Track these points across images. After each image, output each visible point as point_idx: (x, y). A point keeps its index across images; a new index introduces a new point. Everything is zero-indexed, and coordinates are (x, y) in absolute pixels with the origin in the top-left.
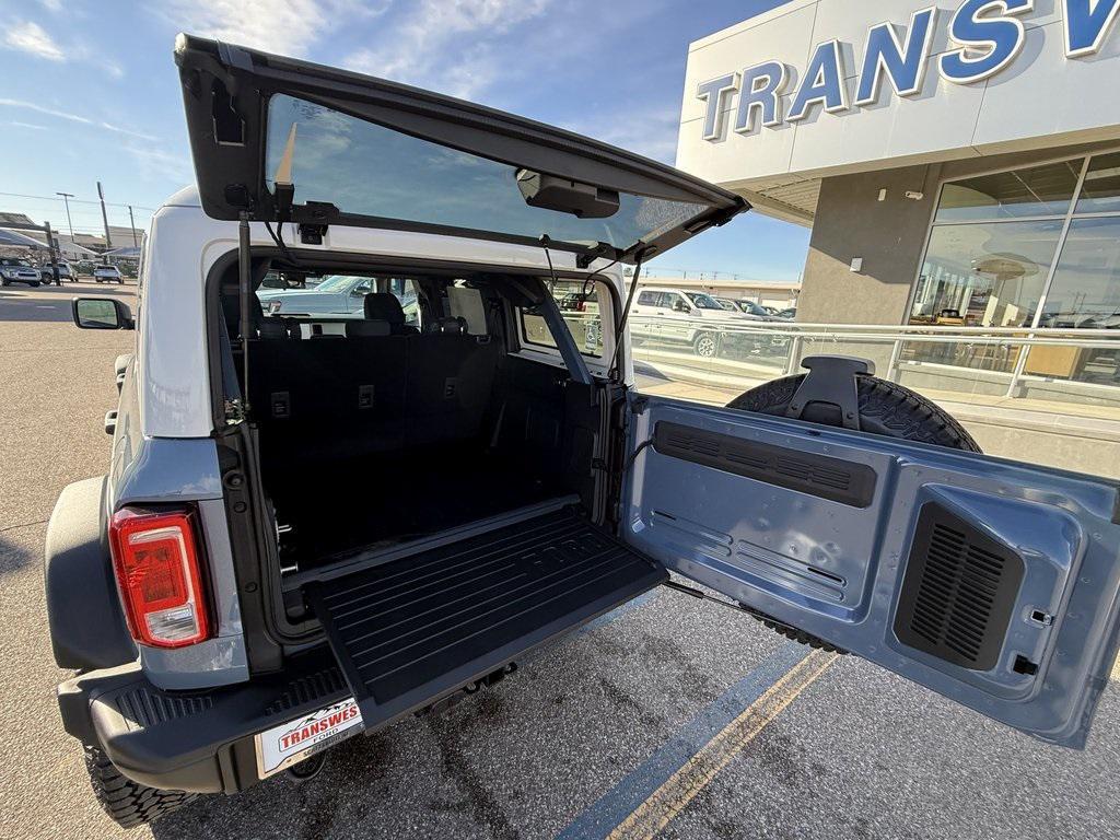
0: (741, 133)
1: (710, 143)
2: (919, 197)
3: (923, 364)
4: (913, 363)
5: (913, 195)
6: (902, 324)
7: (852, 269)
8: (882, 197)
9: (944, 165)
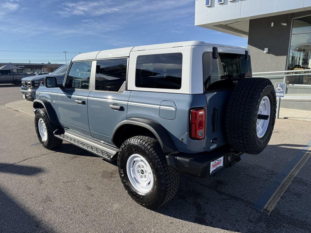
0: (220, 4)
1: (208, 8)
2: (285, 24)
3: (295, 85)
4: (291, 85)
5: (284, 24)
6: (286, 70)
7: (265, 52)
8: (272, 25)
9: (292, 14)
